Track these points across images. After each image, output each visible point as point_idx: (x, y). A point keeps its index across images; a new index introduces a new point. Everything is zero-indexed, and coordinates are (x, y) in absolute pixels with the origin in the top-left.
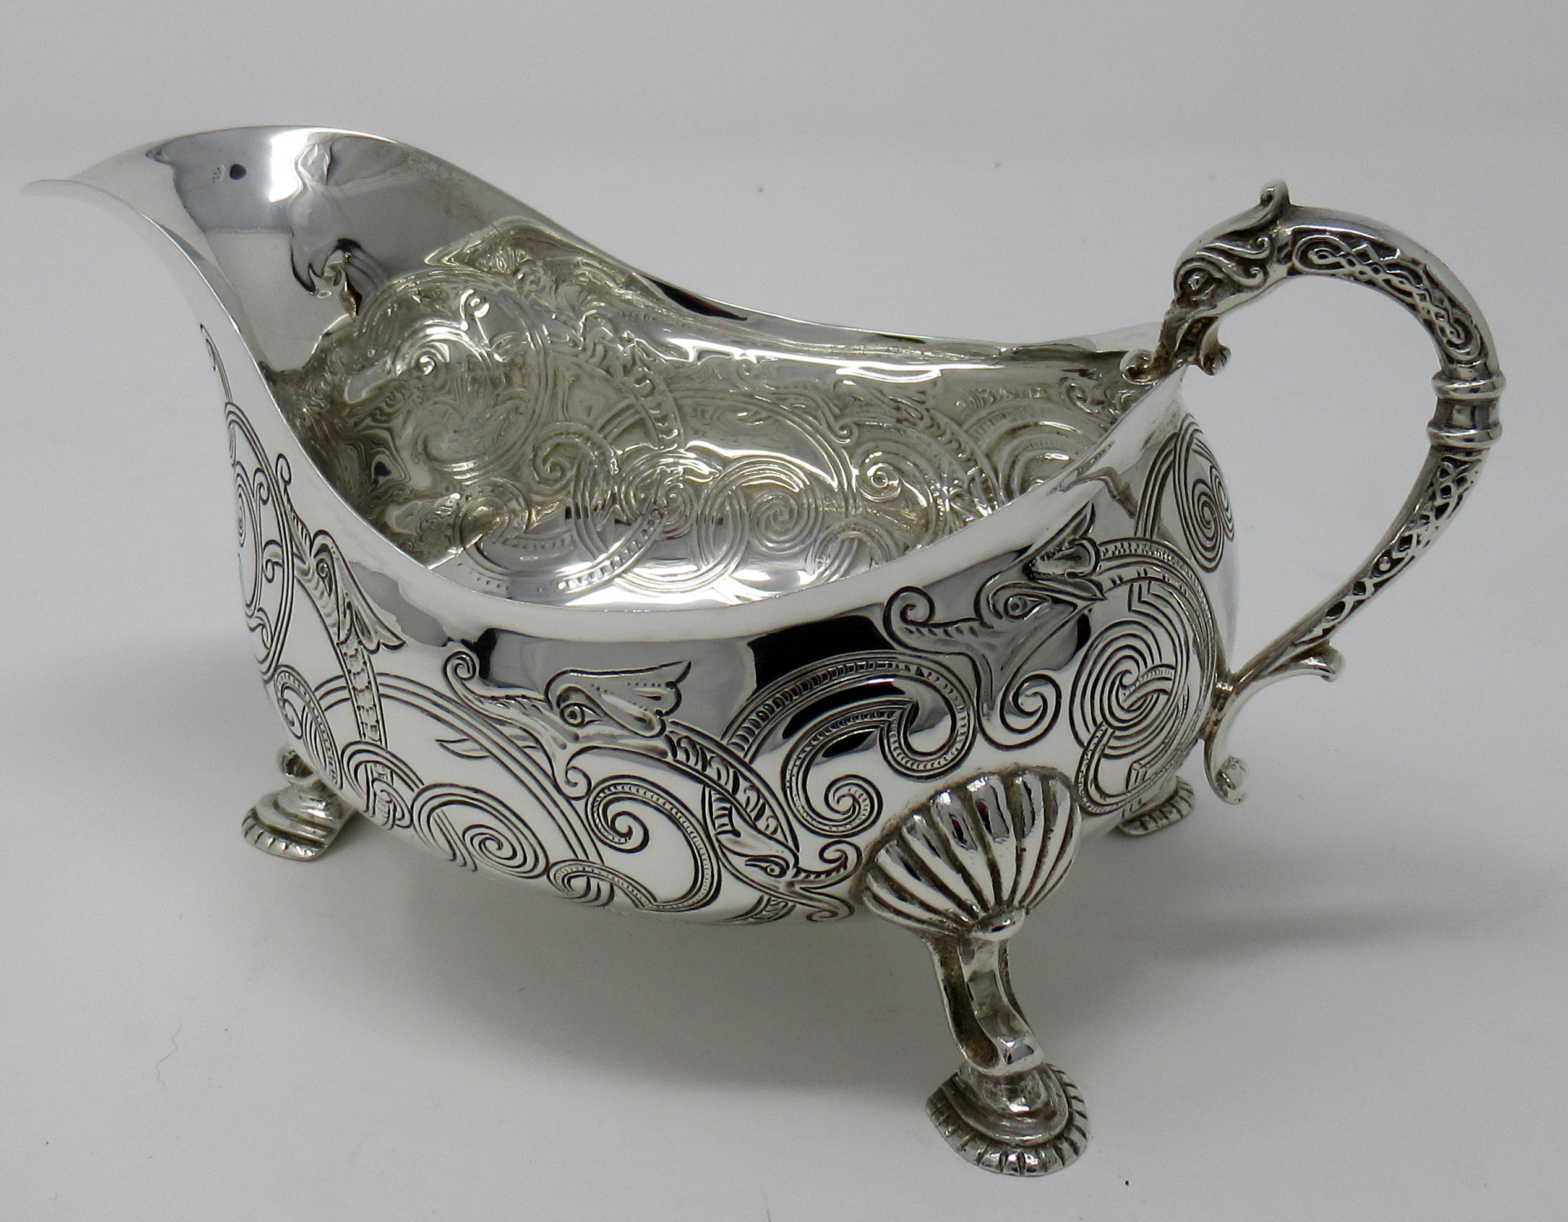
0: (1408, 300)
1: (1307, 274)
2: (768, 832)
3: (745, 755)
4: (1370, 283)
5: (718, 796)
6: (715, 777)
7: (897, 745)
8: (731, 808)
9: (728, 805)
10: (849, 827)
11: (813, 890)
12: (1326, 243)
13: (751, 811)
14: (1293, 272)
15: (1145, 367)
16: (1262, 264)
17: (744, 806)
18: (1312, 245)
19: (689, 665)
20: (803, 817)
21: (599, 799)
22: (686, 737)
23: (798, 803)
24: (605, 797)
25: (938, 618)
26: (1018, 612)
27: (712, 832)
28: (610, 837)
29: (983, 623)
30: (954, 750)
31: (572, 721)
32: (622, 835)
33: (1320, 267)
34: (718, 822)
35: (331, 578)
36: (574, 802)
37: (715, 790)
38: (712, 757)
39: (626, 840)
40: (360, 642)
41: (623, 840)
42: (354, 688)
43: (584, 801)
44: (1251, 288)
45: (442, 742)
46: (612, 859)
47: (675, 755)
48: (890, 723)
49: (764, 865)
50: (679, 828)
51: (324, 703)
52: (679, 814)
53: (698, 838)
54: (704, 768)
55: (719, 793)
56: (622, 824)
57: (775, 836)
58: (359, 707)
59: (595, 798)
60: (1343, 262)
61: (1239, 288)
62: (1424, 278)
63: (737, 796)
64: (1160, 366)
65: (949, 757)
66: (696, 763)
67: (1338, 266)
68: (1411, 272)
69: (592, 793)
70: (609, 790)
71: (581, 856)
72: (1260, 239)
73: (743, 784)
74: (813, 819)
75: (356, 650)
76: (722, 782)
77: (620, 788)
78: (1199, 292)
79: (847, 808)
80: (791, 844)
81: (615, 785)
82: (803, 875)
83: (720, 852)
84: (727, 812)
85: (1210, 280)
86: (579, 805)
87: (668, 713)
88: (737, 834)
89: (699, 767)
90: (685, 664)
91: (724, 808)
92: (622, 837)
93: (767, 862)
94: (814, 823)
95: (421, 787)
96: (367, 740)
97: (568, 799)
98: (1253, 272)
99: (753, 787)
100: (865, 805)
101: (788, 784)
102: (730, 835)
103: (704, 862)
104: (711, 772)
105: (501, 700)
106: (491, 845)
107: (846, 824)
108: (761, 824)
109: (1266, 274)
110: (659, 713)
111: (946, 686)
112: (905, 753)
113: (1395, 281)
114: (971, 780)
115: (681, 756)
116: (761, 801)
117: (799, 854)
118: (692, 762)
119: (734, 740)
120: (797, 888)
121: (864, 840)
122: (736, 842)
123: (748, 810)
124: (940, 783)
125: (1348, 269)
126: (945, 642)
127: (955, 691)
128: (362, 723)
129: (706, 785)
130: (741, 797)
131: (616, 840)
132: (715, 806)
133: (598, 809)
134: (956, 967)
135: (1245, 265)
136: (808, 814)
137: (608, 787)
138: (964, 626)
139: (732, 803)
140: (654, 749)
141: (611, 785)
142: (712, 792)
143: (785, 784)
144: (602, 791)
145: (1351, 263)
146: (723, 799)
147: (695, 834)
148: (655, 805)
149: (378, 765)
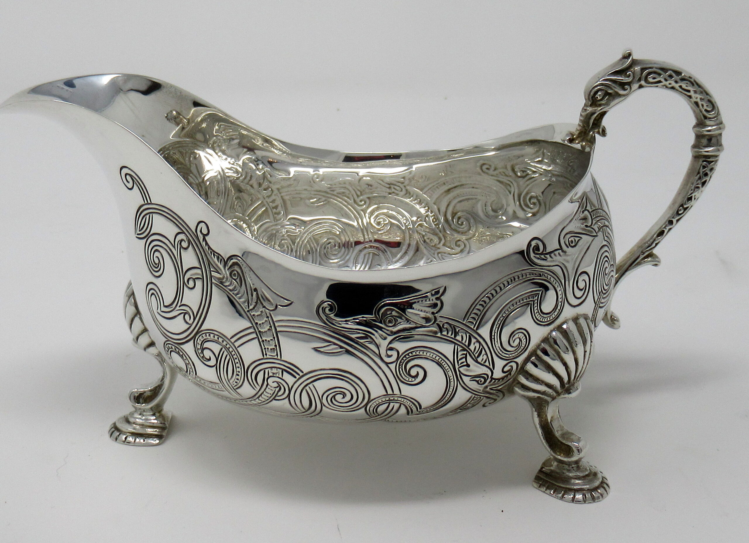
0: (688, 94)
1: (646, 87)
2: (482, 363)
3: (474, 327)
4: (673, 88)
5: (461, 349)
6: (460, 340)
7: (537, 311)
8: (467, 353)
9: (465, 352)
10: (517, 353)
11: (494, 389)
12: (655, 73)
13: (476, 353)
14: (641, 87)
15: (575, 137)
16: (629, 84)
17: (473, 352)
18: (649, 74)
19: (445, 288)
20: (498, 352)
21: (403, 361)
22: (447, 323)
23: (497, 346)
24: (406, 359)
25: (548, 250)
26: (574, 244)
27: (457, 367)
28: (407, 379)
29: (563, 251)
30: (557, 310)
31: (390, 325)
32: (413, 377)
33: (652, 83)
34: (460, 362)
35: (241, 278)
36: (389, 365)
37: (459, 345)
38: (459, 330)
39: (415, 379)
40: (264, 307)
41: (413, 379)
42: (260, 332)
43: (395, 364)
44: (624, 95)
45: (316, 349)
46: (407, 390)
47: (441, 332)
48: (534, 301)
49: (477, 379)
50: (442, 368)
51: (237, 344)
52: (443, 361)
53: (450, 371)
54: (455, 336)
55: (462, 347)
56: (413, 372)
57: (485, 364)
58: (263, 341)
59: (401, 360)
60: (663, 80)
61: (620, 96)
62: (695, 83)
63: (470, 347)
64: (581, 136)
65: (556, 313)
66: (452, 335)
67: (660, 82)
68: (690, 81)
69: (400, 358)
70: (409, 355)
71: (390, 392)
72: (628, 73)
73: (473, 340)
74: (503, 352)
75: (262, 312)
76: (464, 342)
77: (414, 354)
78: (601, 100)
79: (516, 345)
80: (491, 367)
81: (411, 353)
82: (493, 381)
83: (459, 376)
84: (464, 356)
85: (607, 94)
86: (392, 366)
87: (437, 313)
88: (468, 366)
89: (453, 336)
90: (443, 288)
91: (463, 354)
92: (413, 378)
93: (479, 378)
94: (503, 354)
95: (301, 374)
96: (268, 356)
97: (387, 364)
98: (626, 88)
99: (478, 341)
100: (524, 341)
101: (493, 337)
102: (465, 367)
103: (451, 383)
104: (459, 338)
105: (351, 321)
106: (339, 397)
107: (515, 353)
108: (479, 360)
109: (631, 88)
110: (433, 313)
111: (554, 281)
112: (540, 315)
113: (684, 86)
114: (563, 323)
115: (445, 333)
116: (481, 347)
117: (494, 371)
118: (449, 335)
119: (469, 320)
120: (488, 389)
121: (520, 360)
122: (467, 370)
123: (475, 353)
124: (552, 327)
125: (664, 83)
126: (551, 261)
127: (557, 283)
128: (265, 349)
129: (455, 344)
130: (472, 347)
131: (410, 380)
132: (460, 354)
133: (402, 367)
134: (544, 416)
135: (622, 85)
136: (501, 350)
137: (408, 354)
138: (556, 253)
139: (467, 351)
140: (431, 331)
141: (410, 353)
142: (459, 347)
143: (492, 337)
144: (405, 356)
145: (666, 80)
146: (464, 350)
147: (449, 370)
148: (431, 359)
149: (273, 369)
